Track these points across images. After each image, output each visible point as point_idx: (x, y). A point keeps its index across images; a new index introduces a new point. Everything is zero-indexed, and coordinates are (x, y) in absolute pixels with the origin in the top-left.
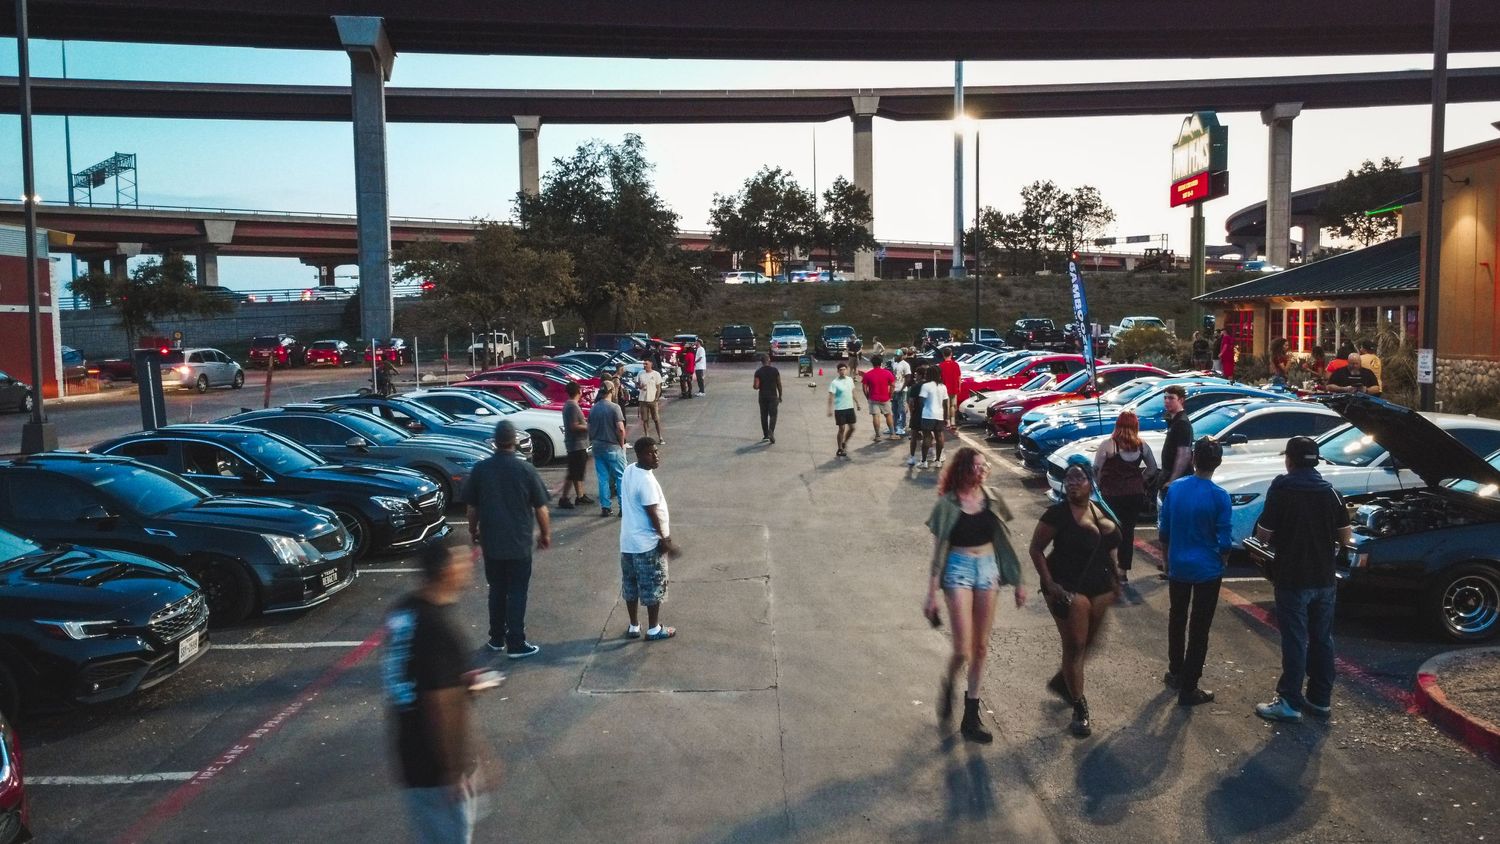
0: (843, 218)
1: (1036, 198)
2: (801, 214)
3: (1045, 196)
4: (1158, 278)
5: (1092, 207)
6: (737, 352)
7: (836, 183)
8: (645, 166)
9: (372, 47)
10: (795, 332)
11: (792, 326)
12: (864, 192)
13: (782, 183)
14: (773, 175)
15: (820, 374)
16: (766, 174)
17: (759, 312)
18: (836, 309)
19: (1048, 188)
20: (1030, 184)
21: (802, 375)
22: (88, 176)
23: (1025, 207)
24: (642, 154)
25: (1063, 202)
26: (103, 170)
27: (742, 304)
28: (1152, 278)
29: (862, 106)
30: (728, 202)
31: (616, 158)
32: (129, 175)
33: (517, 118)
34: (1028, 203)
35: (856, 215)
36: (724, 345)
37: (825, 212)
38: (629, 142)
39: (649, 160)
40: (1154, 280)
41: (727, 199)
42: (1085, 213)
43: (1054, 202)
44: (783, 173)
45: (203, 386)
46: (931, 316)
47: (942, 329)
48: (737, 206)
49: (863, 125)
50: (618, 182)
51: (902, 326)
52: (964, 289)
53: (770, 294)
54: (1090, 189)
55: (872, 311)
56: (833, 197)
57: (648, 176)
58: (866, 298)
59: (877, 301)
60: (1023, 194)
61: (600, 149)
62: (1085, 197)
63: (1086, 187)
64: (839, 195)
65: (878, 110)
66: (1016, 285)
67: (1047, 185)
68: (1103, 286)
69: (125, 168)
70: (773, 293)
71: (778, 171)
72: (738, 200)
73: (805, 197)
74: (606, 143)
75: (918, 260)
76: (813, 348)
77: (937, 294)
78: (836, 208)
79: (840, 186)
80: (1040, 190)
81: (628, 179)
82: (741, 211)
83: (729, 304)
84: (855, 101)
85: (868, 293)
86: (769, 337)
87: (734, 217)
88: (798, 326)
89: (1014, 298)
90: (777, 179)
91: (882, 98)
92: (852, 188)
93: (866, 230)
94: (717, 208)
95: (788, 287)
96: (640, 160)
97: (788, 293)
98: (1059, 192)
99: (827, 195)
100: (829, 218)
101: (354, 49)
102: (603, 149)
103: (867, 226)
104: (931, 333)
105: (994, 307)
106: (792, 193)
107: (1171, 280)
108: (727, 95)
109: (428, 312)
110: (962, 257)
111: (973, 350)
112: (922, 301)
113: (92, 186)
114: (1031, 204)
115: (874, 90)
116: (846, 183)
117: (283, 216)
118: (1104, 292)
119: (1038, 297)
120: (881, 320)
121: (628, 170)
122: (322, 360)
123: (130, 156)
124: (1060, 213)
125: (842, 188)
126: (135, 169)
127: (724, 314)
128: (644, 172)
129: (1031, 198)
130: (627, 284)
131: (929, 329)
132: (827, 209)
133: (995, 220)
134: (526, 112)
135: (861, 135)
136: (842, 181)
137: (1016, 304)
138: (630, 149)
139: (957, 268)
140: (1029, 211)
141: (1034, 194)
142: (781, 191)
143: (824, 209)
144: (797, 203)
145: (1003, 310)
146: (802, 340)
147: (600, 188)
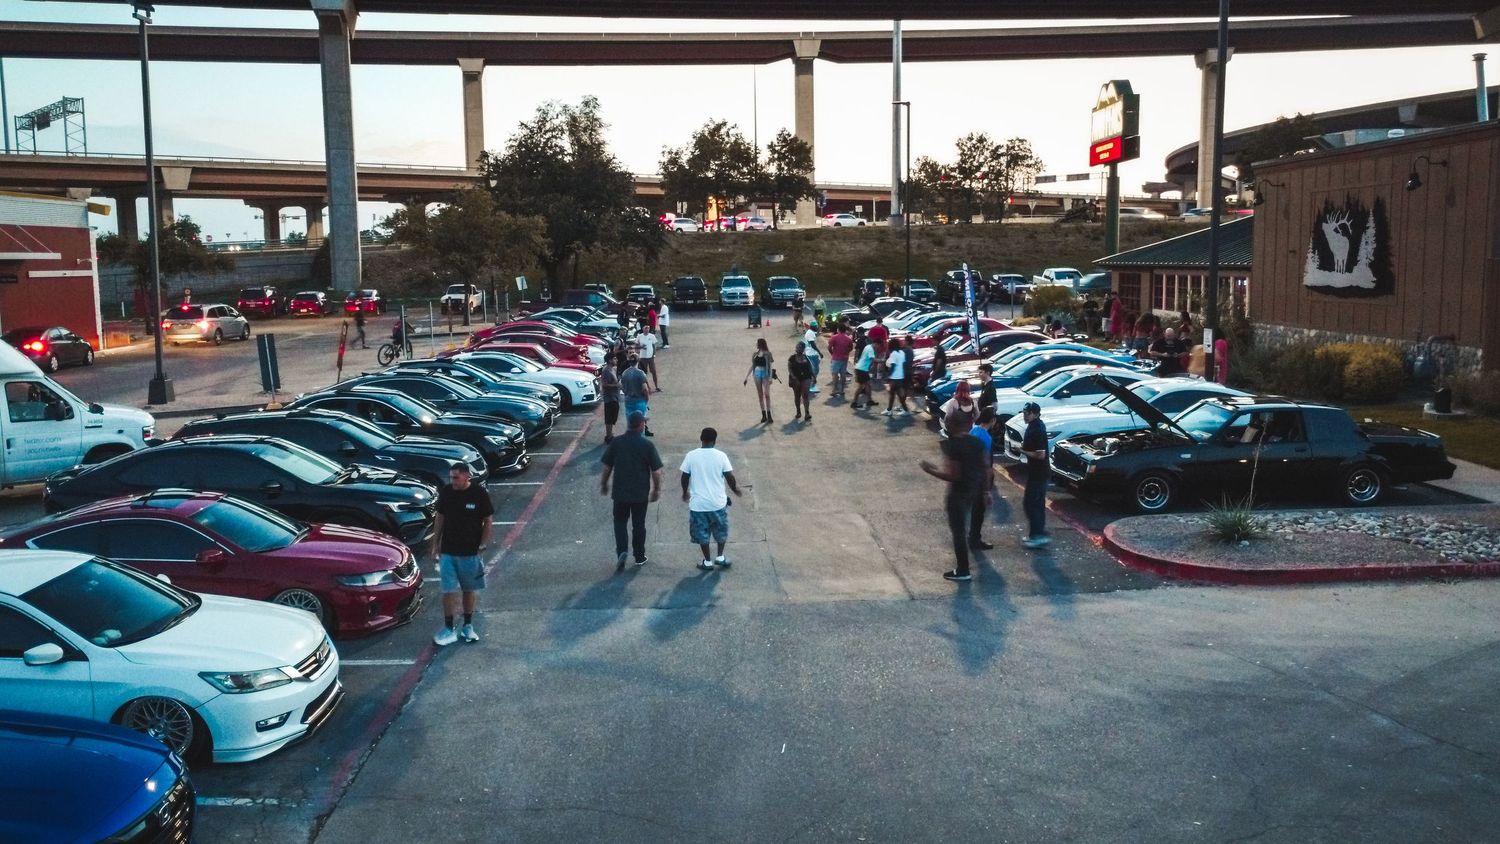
0: (786, 168)
1: (970, 149)
2: (746, 164)
3: (978, 148)
4: (1083, 228)
5: (1024, 158)
6: (690, 302)
7: (780, 135)
8: (601, 126)
9: (341, 12)
10: (743, 283)
11: (740, 277)
12: (806, 143)
13: (728, 135)
14: (718, 127)
15: (768, 324)
16: (712, 126)
17: (707, 261)
18: (779, 258)
19: (981, 140)
20: (964, 136)
21: (751, 326)
22: (33, 118)
23: (960, 158)
24: (598, 114)
25: (995, 155)
26: (48, 113)
27: (690, 254)
28: (1077, 228)
29: (803, 50)
30: (676, 154)
31: (574, 119)
32: (76, 119)
33: (460, 60)
34: (963, 154)
35: (798, 165)
36: (678, 296)
37: (769, 164)
38: (586, 104)
39: (604, 120)
40: (1079, 230)
41: (674, 151)
42: (1016, 164)
43: (987, 153)
44: (728, 126)
45: (219, 338)
46: (869, 265)
47: (879, 280)
48: (684, 159)
49: (804, 67)
50: (577, 141)
51: (844, 274)
52: (900, 238)
53: (717, 244)
54: (1021, 141)
55: (814, 260)
56: (777, 148)
57: (603, 135)
58: (808, 248)
59: (819, 250)
60: (958, 145)
61: (559, 109)
62: (1016, 148)
63: (1018, 139)
64: (783, 147)
65: (819, 53)
66: (950, 235)
67: (981, 137)
68: (1031, 237)
69: (73, 112)
70: (720, 242)
71: (725, 124)
72: (685, 152)
73: (749, 149)
74: (564, 103)
75: (859, 203)
76: (759, 297)
77: (875, 244)
78: (779, 159)
79: (783, 138)
80: (974, 142)
81: (585, 138)
82: (689, 161)
83: (679, 253)
84: (796, 44)
85: (809, 243)
86: (719, 288)
87: (681, 167)
88: (746, 277)
89: (947, 248)
90: (723, 131)
91: (823, 42)
92: (795, 139)
93: (807, 181)
94: (665, 159)
95: (733, 237)
96: (596, 120)
97: (735, 242)
98: (992, 144)
99: (771, 147)
100: (772, 169)
101: (324, 14)
102: (561, 109)
103: (808, 176)
104: (870, 283)
105: (927, 255)
106: (737, 144)
107: (1094, 230)
108: (670, 39)
109: (393, 262)
110: (900, 205)
111: (903, 307)
112: (860, 251)
113: (36, 129)
114: (965, 155)
115: (816, 33)
116: (789, 135)
117: (236, 163)
118: (1031, 241)
119: (970, 246)
120: (822, 268)
121: (585, 130)
122: (305, 310)
123: (78, 100)
124: (993, 163)
125: (785, 140)
126: (83, 113)
127: (673, 263)
128: (600, 131)
129: (966, 149)
130: (591, 242)
131: (867, 280)
132: (772, 160)
133: (930, 169)
134: (470, 55)
135: (803, 78)
136: (785, 133)
137: (950, 253)
138: (587, 110)
139: (894, 216)
140: (964, 161)
141: (969, 145)
142: (727, 143)
143: (767, 160)
144: (741, 154)
145: (936, 259)
146: (750, 291)
147: (562, 151)
